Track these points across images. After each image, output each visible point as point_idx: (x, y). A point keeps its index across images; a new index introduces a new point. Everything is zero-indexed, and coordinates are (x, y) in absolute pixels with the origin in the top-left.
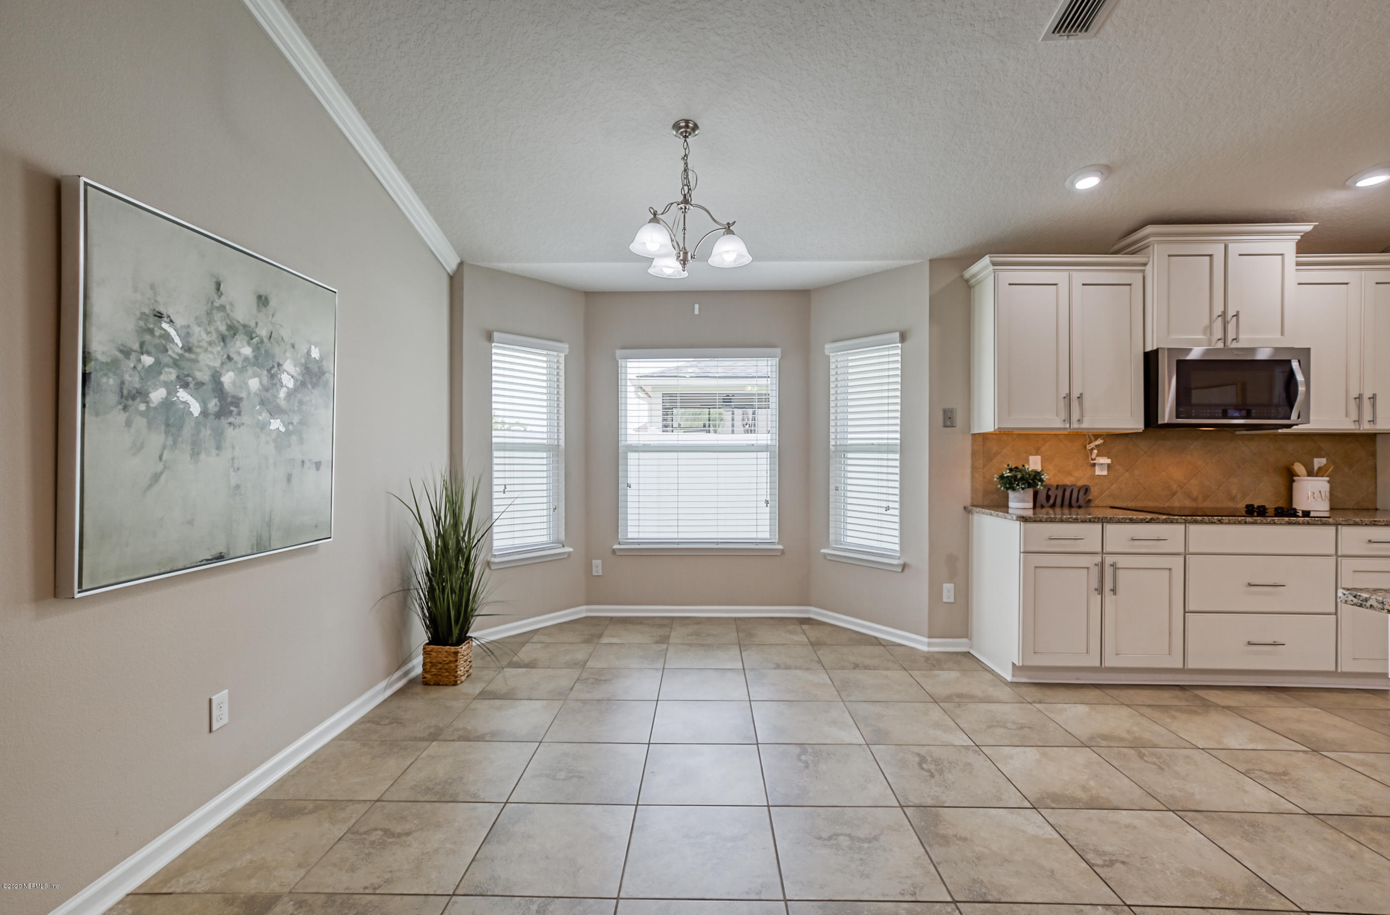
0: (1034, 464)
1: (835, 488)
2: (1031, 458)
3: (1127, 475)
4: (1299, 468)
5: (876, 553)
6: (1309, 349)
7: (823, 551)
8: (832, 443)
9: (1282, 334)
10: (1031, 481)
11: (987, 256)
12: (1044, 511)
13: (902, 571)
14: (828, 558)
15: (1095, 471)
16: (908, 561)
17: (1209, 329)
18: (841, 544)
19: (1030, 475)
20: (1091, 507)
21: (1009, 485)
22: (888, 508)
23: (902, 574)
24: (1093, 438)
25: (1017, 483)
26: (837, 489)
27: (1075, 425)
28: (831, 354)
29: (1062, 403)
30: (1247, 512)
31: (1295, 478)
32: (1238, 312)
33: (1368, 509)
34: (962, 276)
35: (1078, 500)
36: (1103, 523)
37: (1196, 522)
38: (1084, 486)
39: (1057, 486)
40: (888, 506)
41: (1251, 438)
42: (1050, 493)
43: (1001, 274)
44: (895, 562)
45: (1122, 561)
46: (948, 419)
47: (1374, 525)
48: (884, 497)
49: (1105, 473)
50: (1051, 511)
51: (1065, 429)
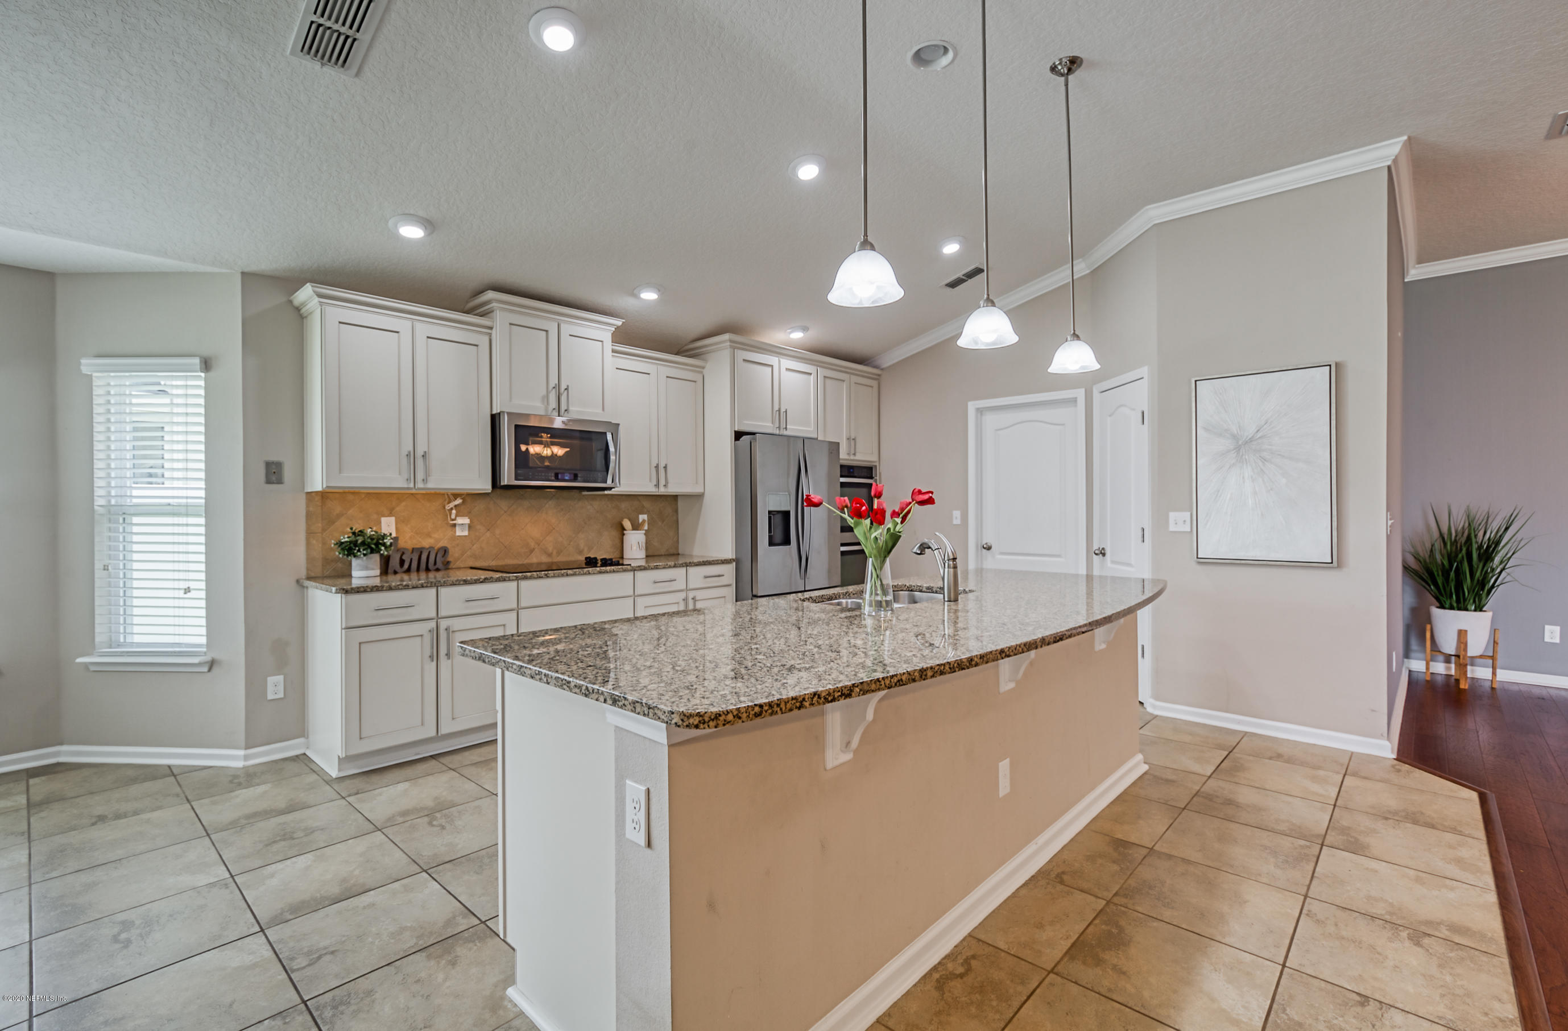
0: (388, 526)
1: (102, 567)
2: (384, 520)
3: (488, 534)
4: (627, 524)
5: (171, 652)
6: (618, 424)
7: (79, 660)
8: (99, 502)
9: (603, 410)
10: (373, 546)
11: (308, 284)
12: (398, 577)
13: (210, 670)
14: (92, 668)
15: (455, 532)
16: (216, 655)
17: (546, 398)
18: (119, 646)
19: (372, 539)
20: (452, 569)
21: (347, 551)
22: (187, 590)
23: (210, 673)
24: (452, 498)
25: (357, 548)
26: (106, 568)
27: (420, 485)
28: (95, 374)
29: (405, 460)
30: (586, 564)
31: (625, 532)
32: (568, 386)
33: (673, 555)
34: (291, 302)
35: (435, 563)
36: (437, 587)
37: (526, 578)
38: (442, 548)
39: (413, 549)
40: (189, 588)
41: (594, 498)
42: (404, 557)
43: (329, 310)
44: (196, 660)
45: (456, 624)
46: (274, 473)
47: (657, 568)
48: (182, 575)
49: (466, 533)
50: (406, 577)
51: (408, 488)
